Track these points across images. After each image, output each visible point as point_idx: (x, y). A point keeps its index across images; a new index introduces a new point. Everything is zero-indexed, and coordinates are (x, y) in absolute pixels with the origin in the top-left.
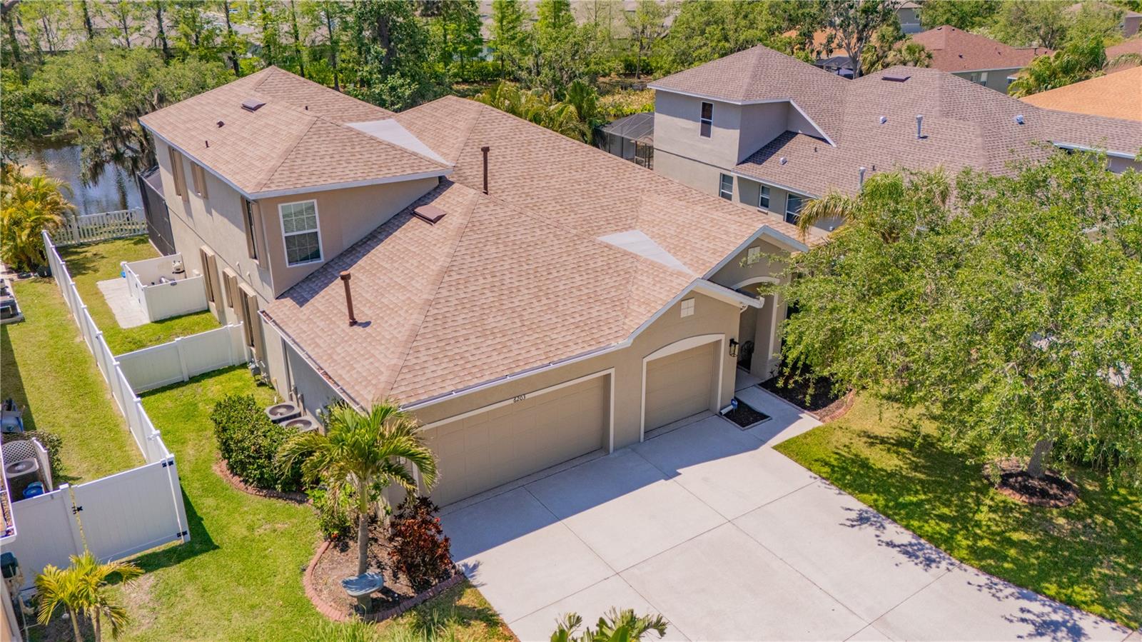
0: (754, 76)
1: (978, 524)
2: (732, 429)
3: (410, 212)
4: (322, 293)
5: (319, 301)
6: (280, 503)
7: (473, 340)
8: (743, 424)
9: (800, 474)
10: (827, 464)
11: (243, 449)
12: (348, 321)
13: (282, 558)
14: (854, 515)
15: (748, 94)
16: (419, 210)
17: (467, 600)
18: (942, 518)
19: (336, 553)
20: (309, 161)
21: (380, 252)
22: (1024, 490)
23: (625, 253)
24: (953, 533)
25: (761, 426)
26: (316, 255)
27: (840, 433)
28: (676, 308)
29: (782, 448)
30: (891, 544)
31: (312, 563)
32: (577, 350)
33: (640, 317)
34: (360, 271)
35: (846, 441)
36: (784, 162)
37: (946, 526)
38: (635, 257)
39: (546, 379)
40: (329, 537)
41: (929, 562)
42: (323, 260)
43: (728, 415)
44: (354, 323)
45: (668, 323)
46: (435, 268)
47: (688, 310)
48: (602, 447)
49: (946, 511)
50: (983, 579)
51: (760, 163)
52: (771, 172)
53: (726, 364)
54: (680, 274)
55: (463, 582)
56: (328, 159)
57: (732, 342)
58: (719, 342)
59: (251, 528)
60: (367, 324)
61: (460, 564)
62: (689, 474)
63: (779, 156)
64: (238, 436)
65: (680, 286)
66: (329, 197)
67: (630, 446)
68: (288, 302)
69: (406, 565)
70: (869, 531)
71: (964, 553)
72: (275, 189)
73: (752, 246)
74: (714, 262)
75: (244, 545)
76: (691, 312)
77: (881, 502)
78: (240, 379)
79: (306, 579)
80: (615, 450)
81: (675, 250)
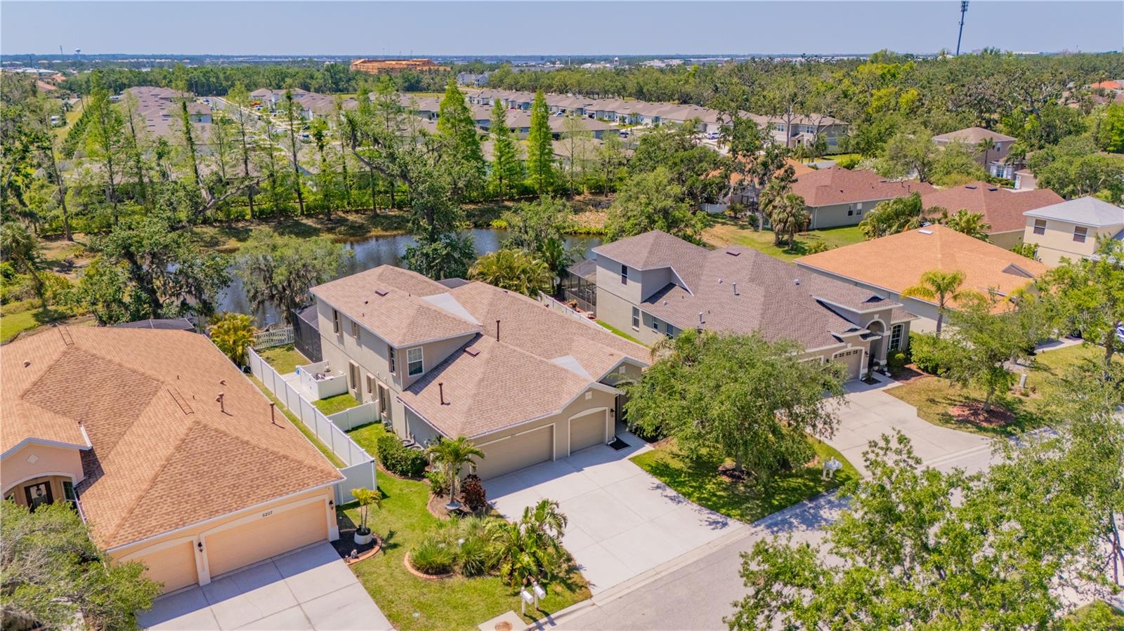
0: (651, 252)
1: (705, 489)
2: (612, 450)
3: (462, 350)
4: (425, 389)
5: (424, 392)
6: (411, 481)
7: (494, 411)
8: (617, 449)
9: (637, 469)
10: (650, 466)
11: (394, 458)
12: (440, 402)
13: (418, 502)
14: (655, 486)
15: (646, 263)
16: (467, 349)
17: (493, 512)
18: (691, 487)
19: (439, 499)
20: (419, 329)
21: (451, 369)
22: (732, 476)
23: (562, 369)
24: (693, 492)
25: (626, 450)
26: (420, 371)
27: (660, 453)
28: (583, 395)
29: (633, 460)
30: (666, 496)
31: (429, 502)
32: (539, 415)
33: (566, 400)
34: (442, 377)
35: (662, 456)
36: (666, 304)
37: (691, 489)
38: (566, 371)
39: (524, 427)
40: (435, 492)
41: (679, 502)
42: (423, 373)
43: (611, 445)
44: (443, 403)
45: (579, 402)
46: (477, 379)
47: (589, 396)
48: (550, 459)
49: (694, 484)
50: (699, 507)
51: (653, 303)
52: (659, 310)
53: (610, 422)
54: (585, 380)
55: (491, 507)
56: (427, 327)
57: (612, 411)
58: (605, 411)
59: (401, 490)
60: (449, 404)
61: (489, 502)
62: (588, 470)
63: (663, 300)
64: (391, 452)
65: (585, 385)
66: (428, 346)
67: (563, 458)
68: (409, 393)
69: (468, 501)
70: (659, 491)
71: (695, 499)
72: (406, 344)
73: (621, 365)
74: (602, 373)
75: (400, 496)
76: (590, 397)
77: (668, 480)
78: (377, 429)
79: (428, 507)
80: (556, 460)
81: (586, 367)
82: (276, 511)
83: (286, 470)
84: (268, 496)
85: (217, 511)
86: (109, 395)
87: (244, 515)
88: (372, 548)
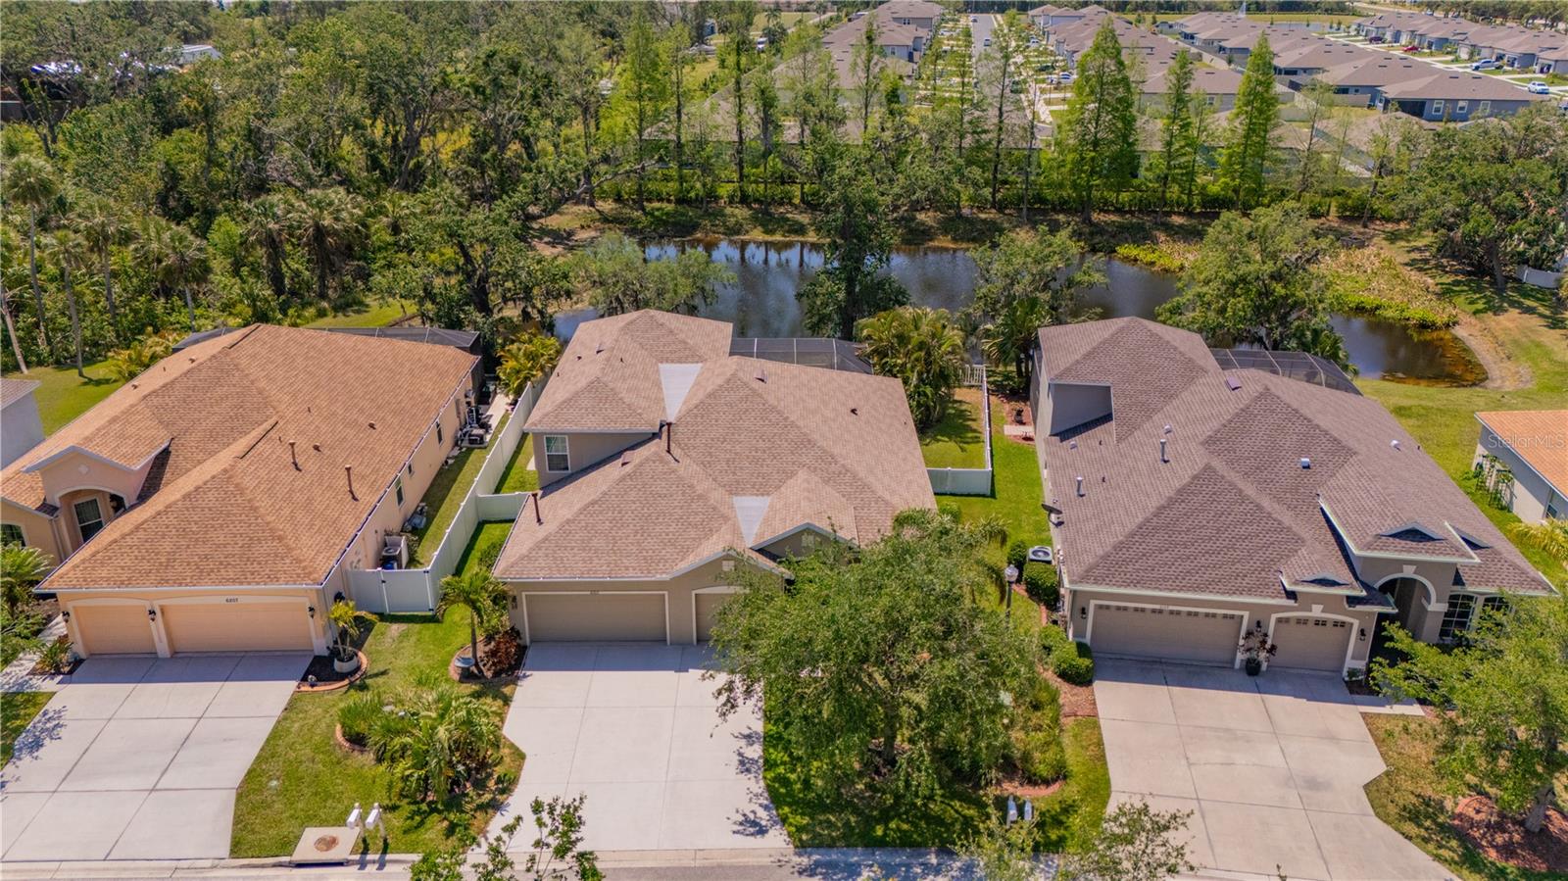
4: (552, 494)
14: (747, 733)
15: (1067, 372)
18: (791, 755)
20: (572, 410)
24: (783, 764)
26: (565, 467)
30: (741, 755)
33: (685, 564)
36: (1074, 447)
37: (786, 759)
41: (746, 771)
42: (570, 471)
44: (539, 520)
45: (710, 571)
46: (590, 499)
47: (728, 566)
50: (759, 791)
51: (1063, 441)
55: (515, 681)
56: (584, 411)
60: (541, 524)
67: (682, 645)
70: (743, 742)
71: (771, 776)
72: (539, 428)
74: (766, 538)
80: (671, 644)
81: (764, 522)
82: (242, 599)
83: (269, 555)
84: (228, 580)
85: (167, 581)
86: (220, 415)
87: (191, 594)
88: (343, 680)
